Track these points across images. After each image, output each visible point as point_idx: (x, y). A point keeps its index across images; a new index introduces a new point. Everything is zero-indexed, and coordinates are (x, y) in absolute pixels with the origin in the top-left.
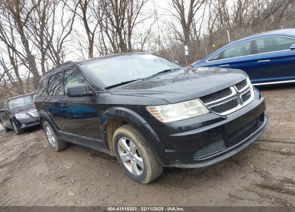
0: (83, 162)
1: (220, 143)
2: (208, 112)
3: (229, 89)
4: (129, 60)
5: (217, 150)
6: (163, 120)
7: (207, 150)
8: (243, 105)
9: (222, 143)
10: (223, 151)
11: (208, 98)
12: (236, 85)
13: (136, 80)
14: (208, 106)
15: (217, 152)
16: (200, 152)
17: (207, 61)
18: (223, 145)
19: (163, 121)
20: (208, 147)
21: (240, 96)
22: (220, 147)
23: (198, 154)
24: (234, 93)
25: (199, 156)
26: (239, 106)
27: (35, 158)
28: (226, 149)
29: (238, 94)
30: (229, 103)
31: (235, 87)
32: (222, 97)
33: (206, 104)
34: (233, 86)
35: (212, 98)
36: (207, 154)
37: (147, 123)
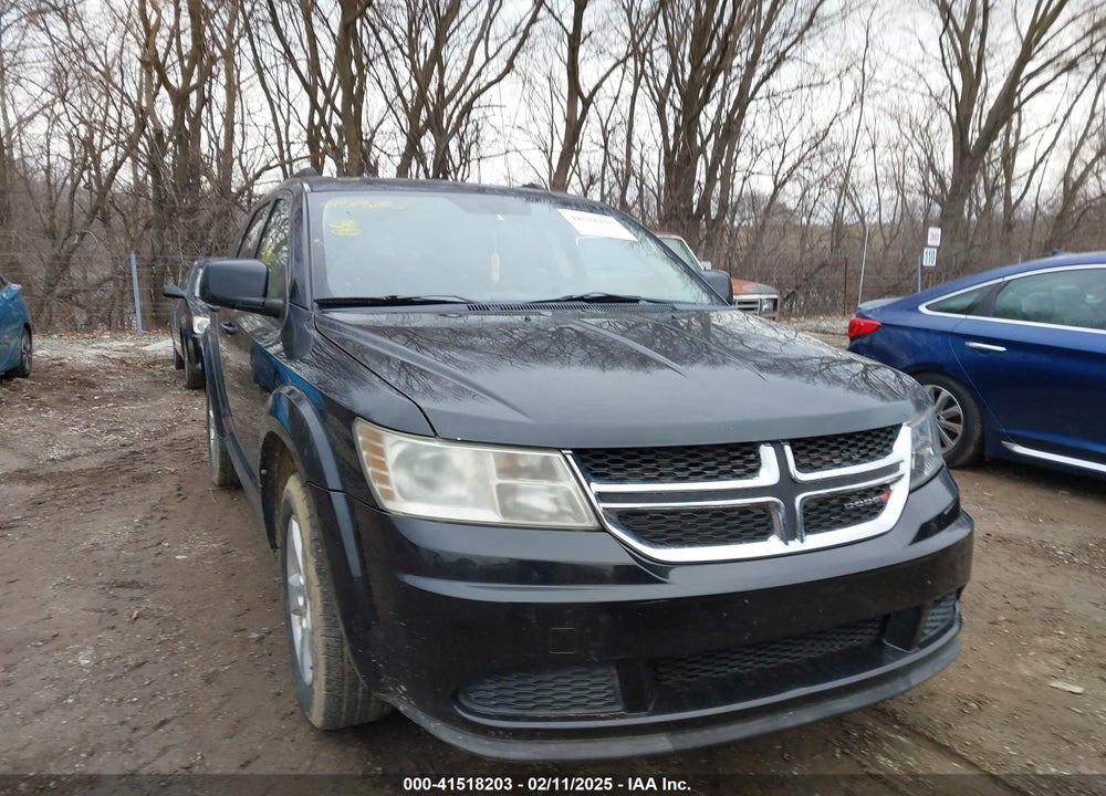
0: (241, 555)
1: (594, 681)
2: (592, 523)
3: (750, 453)
4: (500, 216)
5: (575, 706)
6: (389, 495)
7: (525, 689)
8: (795, 546)
9: (605, 682)
10: (601, 719)
11: (619, 461)
12: (800, 445)
13: (445, 302)
14: (601, 496)
15: (572, 712)
16: (489, 688)
17: (922, 308)
18: (610, 692)
19: (389, 505)
20: (532, 680)
21: (798, 499)
22: (593, 696)
23: (479, 694)
24: (768, 474)
25: (484, 705)
26: (773, 545)
27: (141, 485)
28: (621, 717)
29: (787, 486)
30: (714, 516)
31: (788, 449)
32: (693, 478)
33: (597, 487)
34: (774, 443)
35: (637, 470)
36: (519, 705)
37: (340, 489)
